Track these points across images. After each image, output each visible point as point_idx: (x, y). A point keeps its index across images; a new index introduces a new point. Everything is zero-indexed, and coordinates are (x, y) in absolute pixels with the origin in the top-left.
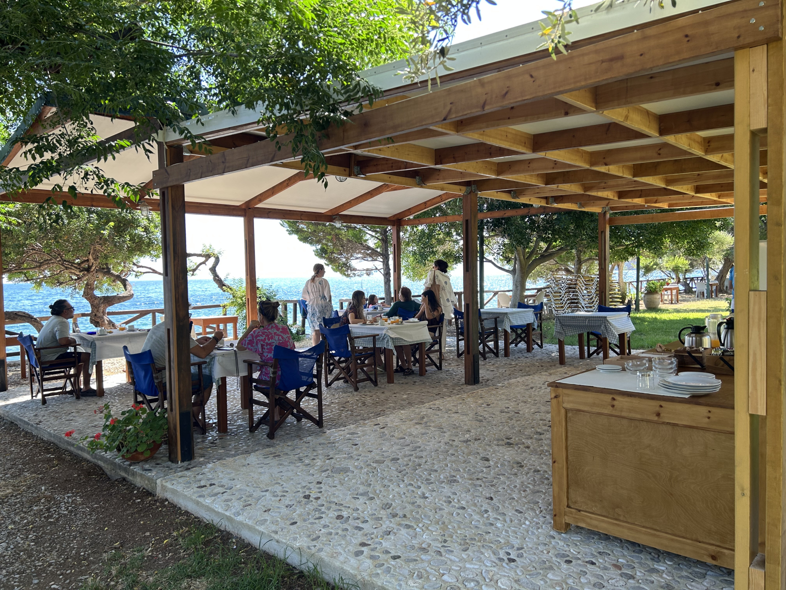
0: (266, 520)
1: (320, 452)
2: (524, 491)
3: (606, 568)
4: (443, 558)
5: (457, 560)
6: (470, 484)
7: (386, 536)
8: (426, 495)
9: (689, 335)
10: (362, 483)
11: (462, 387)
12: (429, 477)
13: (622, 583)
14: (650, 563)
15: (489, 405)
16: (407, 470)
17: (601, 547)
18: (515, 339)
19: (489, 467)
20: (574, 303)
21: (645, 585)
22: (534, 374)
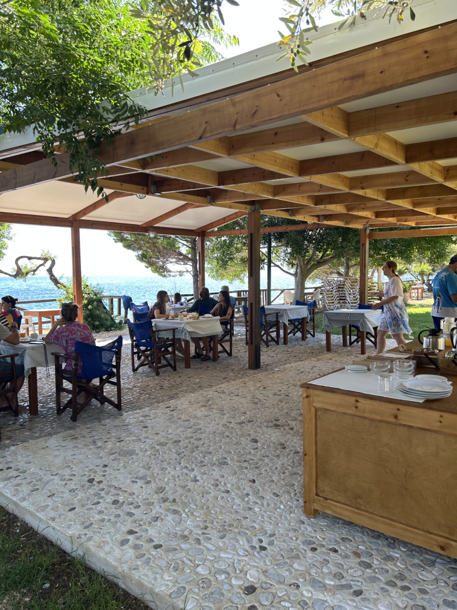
0: (48, 506)
1: (113, 434)
2: (283, 473)
3: (346, 557)
4: (201, 547)
5: (213, 548)
6: (238, 467)
7: (153, 523)
8: (198, 478)
9: (427, 337)
10: (144, 467)
11: (246, 371)
12: (203, 459)
13: (360, 573)
14: (385, 549)
15: (265, 388)
16: (186, 453)
17: (344, 532)
18: (294, 330)
19: (257, 448)
20: (342, 299)
21: (380, 574)
22: (306, 359)
